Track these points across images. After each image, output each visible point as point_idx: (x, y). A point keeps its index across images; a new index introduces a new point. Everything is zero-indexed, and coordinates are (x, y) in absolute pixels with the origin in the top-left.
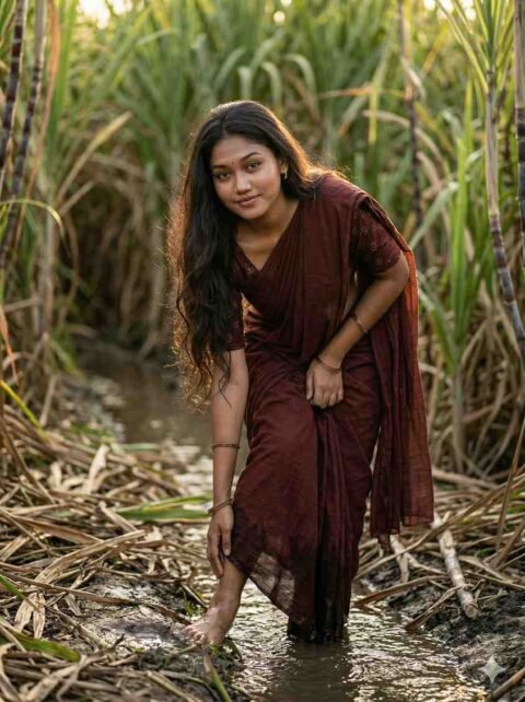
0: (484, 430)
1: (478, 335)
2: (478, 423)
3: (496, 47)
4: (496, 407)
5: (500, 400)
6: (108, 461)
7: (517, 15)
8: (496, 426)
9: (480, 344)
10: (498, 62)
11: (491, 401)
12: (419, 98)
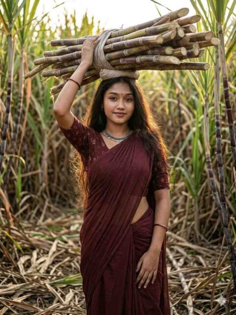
0: (207, 221)
1: (204, 184)
2: (205, 218)
3: (208, 86)
4: (212, 212)
5: (213, 209)
6: (58, 247)
7: (215, 76)
8: (212, 219)
9: (205, 188)
10: (209, 92)
11: (210, 209)
12: (182, 93)
